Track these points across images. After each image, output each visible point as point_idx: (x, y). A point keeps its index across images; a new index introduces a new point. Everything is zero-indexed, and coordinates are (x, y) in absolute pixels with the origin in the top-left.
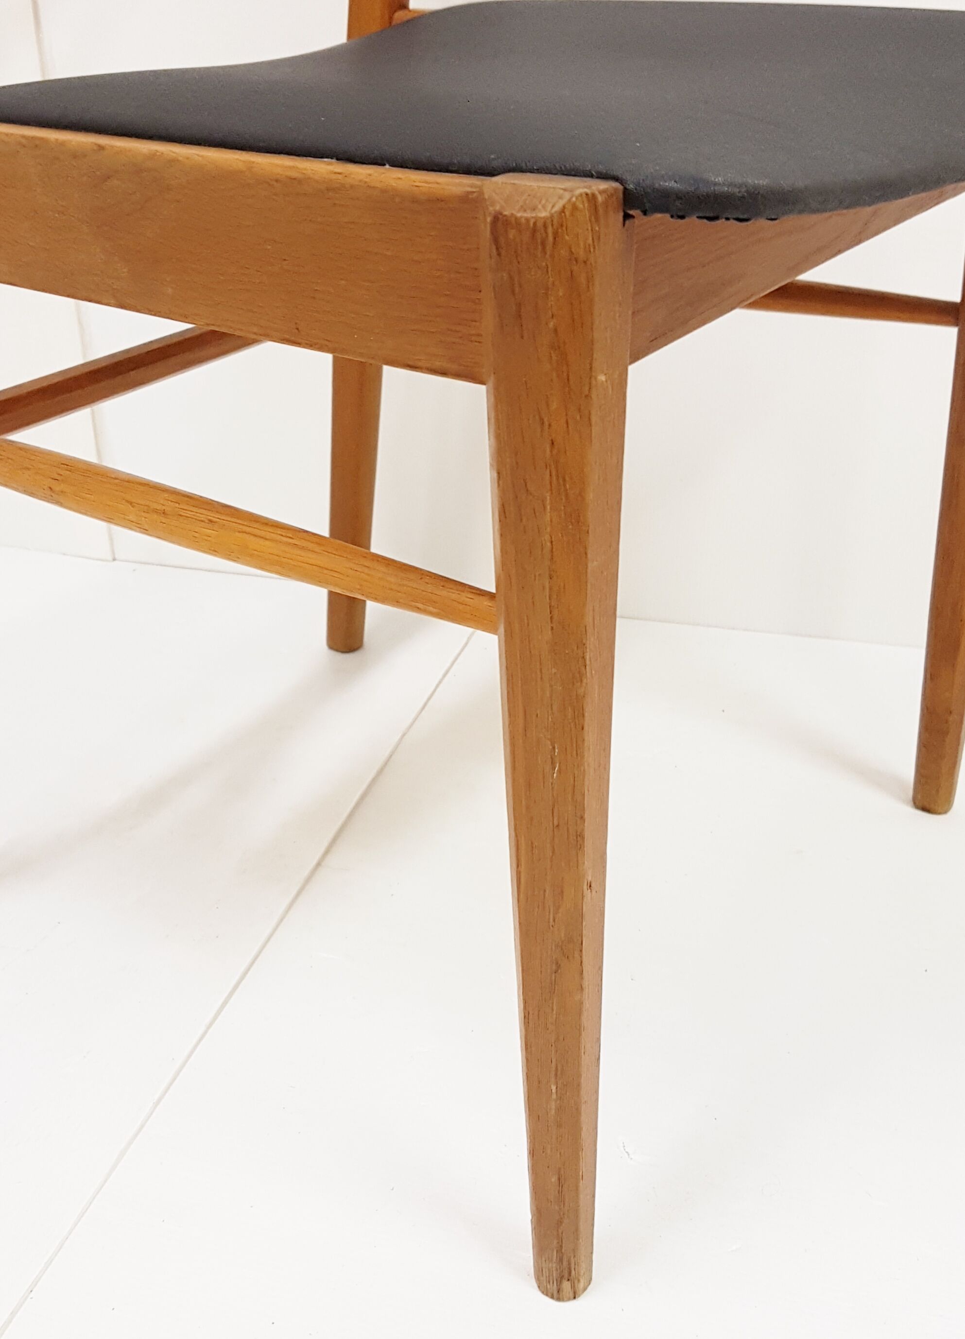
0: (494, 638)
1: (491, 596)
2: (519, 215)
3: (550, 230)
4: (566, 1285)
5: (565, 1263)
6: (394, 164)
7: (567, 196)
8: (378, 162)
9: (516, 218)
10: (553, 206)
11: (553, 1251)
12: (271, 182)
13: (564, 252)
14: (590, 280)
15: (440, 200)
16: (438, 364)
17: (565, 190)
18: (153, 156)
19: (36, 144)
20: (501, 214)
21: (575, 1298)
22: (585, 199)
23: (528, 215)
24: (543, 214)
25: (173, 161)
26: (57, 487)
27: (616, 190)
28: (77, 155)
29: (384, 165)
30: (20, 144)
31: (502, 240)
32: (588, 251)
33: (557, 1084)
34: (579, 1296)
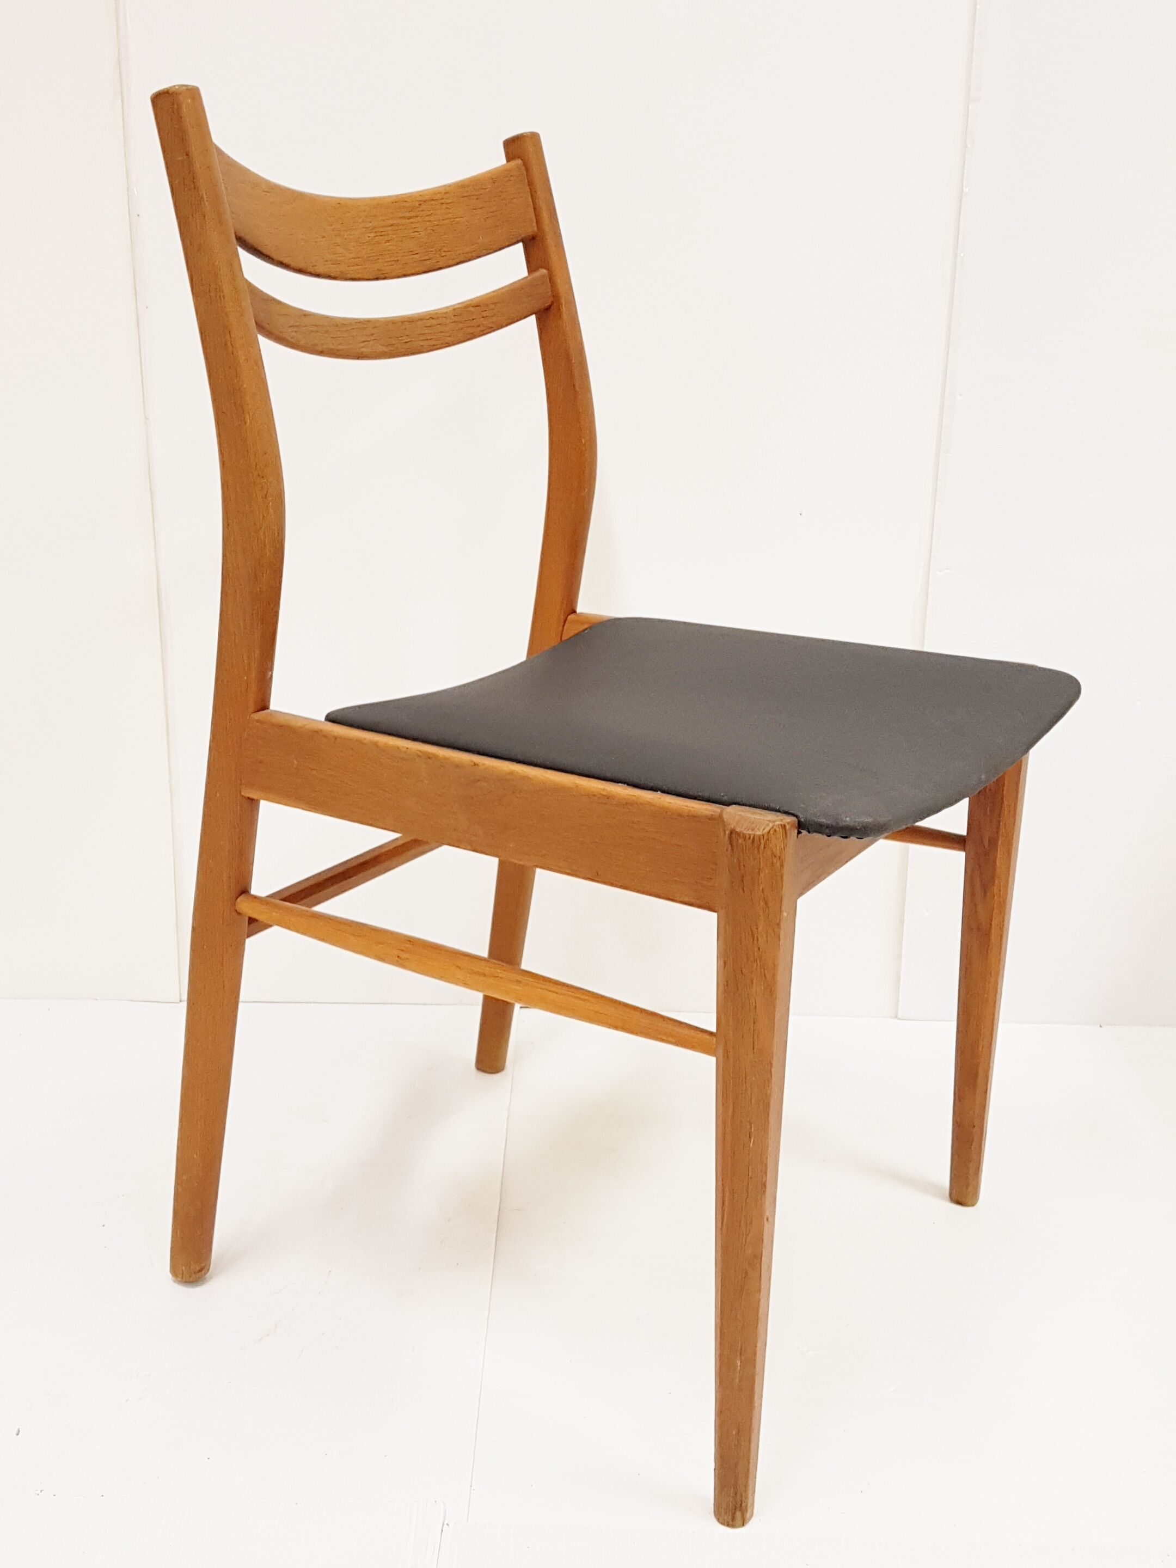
0: (713, 1059)
1: (711, 1033)
2: (745, 832)
3: (762, 842)
4: (738, 1514)
5: (738, 1496)
6: (664, 792)
7: (771, 825)
8: (653, 789)
9: (743, 834)
10: (764, 830)
11: (731, 1488)
12: (591, 795)
13: (769, 853)
14: (782, 865)
15: (694, 816)
16: (686, 899)
17: (770, 821)
18: (511, 773)
19: (429, 756)
20: (735, 830)
21: (743, 1525)
22: (780, 827)
23: (750, 832)
24: (758, 833)
25: (525, 778)
26: (403, 955)
27: (794, 821)
28: (458, 766)
29: (657, 791)
30: (417, 755)
31: (734, 844)
32: (781, 852)
33: (741, 1360)
34: (746, 1524)
